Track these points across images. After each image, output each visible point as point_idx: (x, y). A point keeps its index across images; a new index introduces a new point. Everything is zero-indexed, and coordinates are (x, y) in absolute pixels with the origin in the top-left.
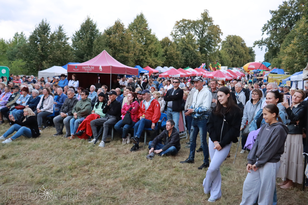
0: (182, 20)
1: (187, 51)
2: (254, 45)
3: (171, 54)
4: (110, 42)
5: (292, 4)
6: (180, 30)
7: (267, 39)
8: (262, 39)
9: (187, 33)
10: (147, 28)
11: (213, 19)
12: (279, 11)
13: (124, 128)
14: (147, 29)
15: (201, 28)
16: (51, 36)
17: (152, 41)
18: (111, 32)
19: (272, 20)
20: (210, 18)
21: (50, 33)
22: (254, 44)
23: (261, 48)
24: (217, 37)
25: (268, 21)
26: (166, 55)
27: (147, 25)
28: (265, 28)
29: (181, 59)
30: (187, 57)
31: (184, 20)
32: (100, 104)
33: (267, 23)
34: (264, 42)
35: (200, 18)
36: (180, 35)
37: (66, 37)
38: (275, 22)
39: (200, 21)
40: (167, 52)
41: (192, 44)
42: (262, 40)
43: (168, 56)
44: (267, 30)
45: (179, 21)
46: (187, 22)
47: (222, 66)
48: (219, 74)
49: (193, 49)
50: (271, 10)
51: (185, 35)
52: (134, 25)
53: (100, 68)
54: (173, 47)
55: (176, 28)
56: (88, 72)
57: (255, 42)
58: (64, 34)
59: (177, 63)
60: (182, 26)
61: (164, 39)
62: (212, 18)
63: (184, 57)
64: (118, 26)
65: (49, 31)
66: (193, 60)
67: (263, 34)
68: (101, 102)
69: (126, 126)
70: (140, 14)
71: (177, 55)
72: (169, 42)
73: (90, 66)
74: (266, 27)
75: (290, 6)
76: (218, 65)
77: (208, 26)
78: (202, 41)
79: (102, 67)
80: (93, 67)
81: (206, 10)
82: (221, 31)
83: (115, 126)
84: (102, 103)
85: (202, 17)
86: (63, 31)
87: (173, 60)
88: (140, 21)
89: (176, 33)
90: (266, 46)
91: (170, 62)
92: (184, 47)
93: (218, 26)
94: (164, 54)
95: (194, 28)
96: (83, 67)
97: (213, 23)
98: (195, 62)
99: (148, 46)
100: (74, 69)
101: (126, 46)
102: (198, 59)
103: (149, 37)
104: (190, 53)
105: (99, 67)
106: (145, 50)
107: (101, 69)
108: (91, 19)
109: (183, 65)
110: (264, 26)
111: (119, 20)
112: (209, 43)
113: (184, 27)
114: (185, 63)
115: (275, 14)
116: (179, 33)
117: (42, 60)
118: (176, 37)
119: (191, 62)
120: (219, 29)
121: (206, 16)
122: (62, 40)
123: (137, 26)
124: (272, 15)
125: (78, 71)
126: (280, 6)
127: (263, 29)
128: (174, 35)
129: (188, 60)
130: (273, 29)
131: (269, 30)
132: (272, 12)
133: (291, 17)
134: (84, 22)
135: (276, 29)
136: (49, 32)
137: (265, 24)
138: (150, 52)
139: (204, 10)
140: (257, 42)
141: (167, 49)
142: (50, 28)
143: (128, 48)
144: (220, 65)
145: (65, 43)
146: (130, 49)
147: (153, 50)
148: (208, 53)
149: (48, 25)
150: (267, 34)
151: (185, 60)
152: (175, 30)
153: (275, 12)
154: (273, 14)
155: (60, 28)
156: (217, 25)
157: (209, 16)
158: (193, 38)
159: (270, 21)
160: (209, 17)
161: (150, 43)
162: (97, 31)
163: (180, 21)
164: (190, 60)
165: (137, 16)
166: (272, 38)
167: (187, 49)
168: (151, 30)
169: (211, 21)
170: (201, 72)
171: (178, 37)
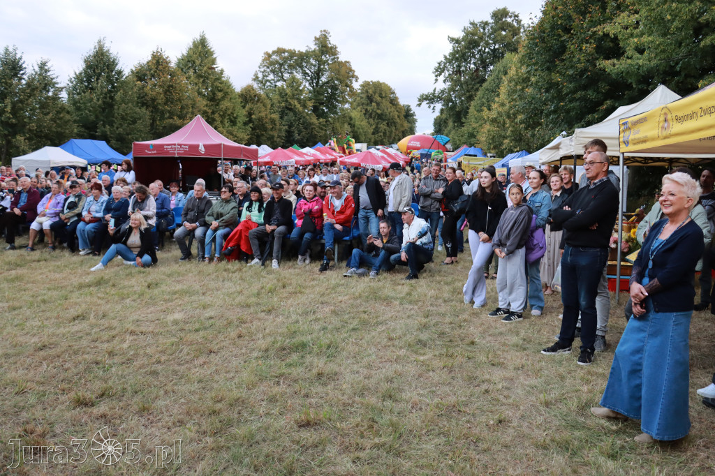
0: (275, 49)
1: (291, 114)
2: (419, 103)
3: (260, 119)
4: (143, 97)
5: (484, 29)
6: (273, 71)
7: (443, 92)
8: (435, 90)
9: (286, 76)
10: (214, 66)
11: (338, 49)
12: (463, 40)
13: (306, 238)
14: (214, 68)
15: (315, 66)
16: (28, 85)
17: (226, 94)
18: (145, 75)
19: (452, 54)
20: (331, 48)
21: (25, 77)
22: (420, 100)
23: (432, 108)
24: (347, 86)
25: (445, 57)
26: (250, 121)
27: (213, 61)
28: (440, 70)
29: (280, 130)
30: (290, 126)
31: (280, 51)
32: (254, 206)
33: (443, 60)
34: (438, 97)
35: (313, 47)
36: (273, 80)
37: (56, 86)
38: (457, 59)
39: (312, 52)
40: (253, 117)
41: (299, 100)
42: (434, 93)
43: (256, 123)
44: (443, 74)
45: (270, 52)
46: (286, 54)
47: (356, 142)
48: (369, 157)
49: (301, 109)
50: (450, 37)
51: (285, 81)
52: (189, 61)
53: (200, 148)
54: (264, 105)
55: (265, 66)
56: (176, 156)
57: (422, 96)
58: (52, 79)
59: (273, 137)
60: (277, 62)
61: (245, 89)
62: (336, 48)
63: (284, 126)
64: (158, 62)
65: (21, 72)
66: (302, 132)
67: (437, 80)
68: (256, 201)
69: (307, 236)
70: (199, 38)
71: (273, 121)
72: (255, 96)
73: (180, 145)
74: (441, 67)
75: (482, 30)
76: (349, 141)
77: (328, 64)
78: (317, 91)
79: (205, 146)
80: (187, 147)
81: (325, 31)
82: (355, 74)
83: (292, 236)
84: (258, 204)
85: (316, 44)
86: (49, 74)
87: (265, 131)
88: (201, 54)
89: (264, 76)
90: (440, 104)
91: (258, 137)
92: (283, 104)
93: (348, 62)
94: (247, 119)
95: (301, 67)
96: (166, 147)
97: (338, 58)
98: (307, 136)
99: (217, 105)
100: (146, 151)
101: (177, 105)
102: (312, 128)
103: (220, 85)
104: (296, 117)
105: (198, 146)
106: (213, 113)
107: (203, 149)
108: (105, 49)
109: (283, 141)
110: (437, 65)
111: (159, 50)
112: (332, 97)
113: (281, 65)
114: (286, 137)
115: (457, 45)
116: (271, 77)
117: (14, 134)
118: (264, 85)
119: (299, 135)
120: (351, 70)
121: (325, 42)
122: (48, 91)
123: (194, 62)
124: (452, 44)
125: (154, 154)
126: (465, 30)
127: (437, 71)
128: (259, 81)
129: (293, 132)
130: (453, 72)
131: (447, 74)
132: (452, 40)
133: (484, 52)
134: (92, 55)
135: (459, 72)
136: (23, 74)
137: (439, 61)
138: (223, 116)
139: (321, 31)
141: (251, 109)
142: (24, 66)
143: (182, 108)
144: (353, 140)
145: (55, 98)
146: (186, 110)
147: (229, 112)
148: (331, 117)
149: (21, 58)
150: (444, 81)
151: (287, 131)
152: (262, 70)
153: (457, 41)
155: (43, 66)
156: (346, 62)
157: (331, 42)
158: (301, 88)
159: (448, 57)
160: (330, 46)
161: (223, 98)
162: (119, 73)
163: (274, 52)
164: (296, 132)
165: (194, 42)
166: (452, 89)
167: (290, 110)
168: (222, 71)
169: (334, 54)
170: (327, 155)
171: (268, 84)
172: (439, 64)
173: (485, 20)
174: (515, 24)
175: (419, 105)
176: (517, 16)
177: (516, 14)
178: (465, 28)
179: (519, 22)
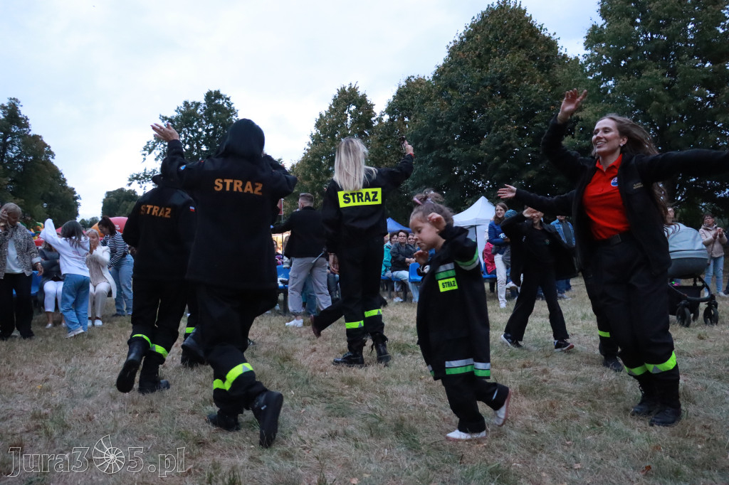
7: (154, 171)
8: (146, 170)
11: (30, 122)
12: (177, 119)
20: (22, 119)
28: (149, 149)
33: (152, 139)
42: (145, 173)
44: (153, 153)
50: (162, 115)
57: (132, 176)
62: (27, 119)
67: (145, 159)
74: (150, 146)
77: (18, 137)
81: (14, 99)
82: (51, 150)
93: (40, 137)
97: (29, 131)
110: (146, 144)
120: (45, 145)
121: (15, 112)
126: (178, 110)
127: (145, 150)
131: (157, 153)
132: (165, 118)
139: (11, 99)
140: (135, 176)
150: (156, 160)
153: (171, 120)
157: (22, 113)
160: (19, 116)
169: (27, 125)
172: (148, 142)
173: (197, 101)
174: (225, 105)
176: (228, 99)
177: (228, 97)
178: (178, 108)
179: (229, 105)
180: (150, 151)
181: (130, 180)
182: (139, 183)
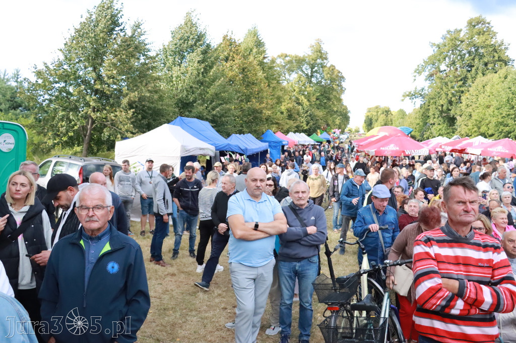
0: (280, 54)
7: (423, 89)
8: (416, 88)
10: (265, 56)
11: (328, 55)
12: (443, 45)
20: (324, 53)
25: (424, 60)
28: (419, 71)
31: (283, 56)
33: (422, 63)
34: (419, 94)
35: (309, 52)
39: (308, 56)
42: (416, 91)
46: (289, 58)
50: (431, 42)
57: (404, 93)
62: (327, 53)
74: (420, 69)
81: (319, 39)
82: (343, 75)
90: (420, 100)
93: (336, 66)
104: (303, 109)
110: (417, 67)
115: (437, 49)
119: (307, 125)
120: (339, 72)
121: (320, 49)
126: (444, 38)
127: (416, 72)
132: (433, 45)
137: (418, 64)
139: (316, 40)
140: (407, 93)
153: (437, 46)
154: (434, 47)
157: (324, 49)
159: (426, 60)
163: (279, 57)
169: (326, 59)
172: (418, 66)
173: (459, 28)
175: (403, 100)
176: (488, 24)
178: (443, 36)
180: (420, 73)
181: (403, 96)
182: (410, 99)
